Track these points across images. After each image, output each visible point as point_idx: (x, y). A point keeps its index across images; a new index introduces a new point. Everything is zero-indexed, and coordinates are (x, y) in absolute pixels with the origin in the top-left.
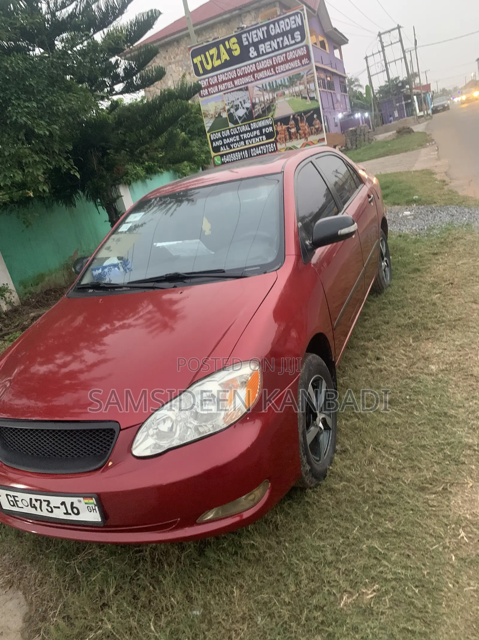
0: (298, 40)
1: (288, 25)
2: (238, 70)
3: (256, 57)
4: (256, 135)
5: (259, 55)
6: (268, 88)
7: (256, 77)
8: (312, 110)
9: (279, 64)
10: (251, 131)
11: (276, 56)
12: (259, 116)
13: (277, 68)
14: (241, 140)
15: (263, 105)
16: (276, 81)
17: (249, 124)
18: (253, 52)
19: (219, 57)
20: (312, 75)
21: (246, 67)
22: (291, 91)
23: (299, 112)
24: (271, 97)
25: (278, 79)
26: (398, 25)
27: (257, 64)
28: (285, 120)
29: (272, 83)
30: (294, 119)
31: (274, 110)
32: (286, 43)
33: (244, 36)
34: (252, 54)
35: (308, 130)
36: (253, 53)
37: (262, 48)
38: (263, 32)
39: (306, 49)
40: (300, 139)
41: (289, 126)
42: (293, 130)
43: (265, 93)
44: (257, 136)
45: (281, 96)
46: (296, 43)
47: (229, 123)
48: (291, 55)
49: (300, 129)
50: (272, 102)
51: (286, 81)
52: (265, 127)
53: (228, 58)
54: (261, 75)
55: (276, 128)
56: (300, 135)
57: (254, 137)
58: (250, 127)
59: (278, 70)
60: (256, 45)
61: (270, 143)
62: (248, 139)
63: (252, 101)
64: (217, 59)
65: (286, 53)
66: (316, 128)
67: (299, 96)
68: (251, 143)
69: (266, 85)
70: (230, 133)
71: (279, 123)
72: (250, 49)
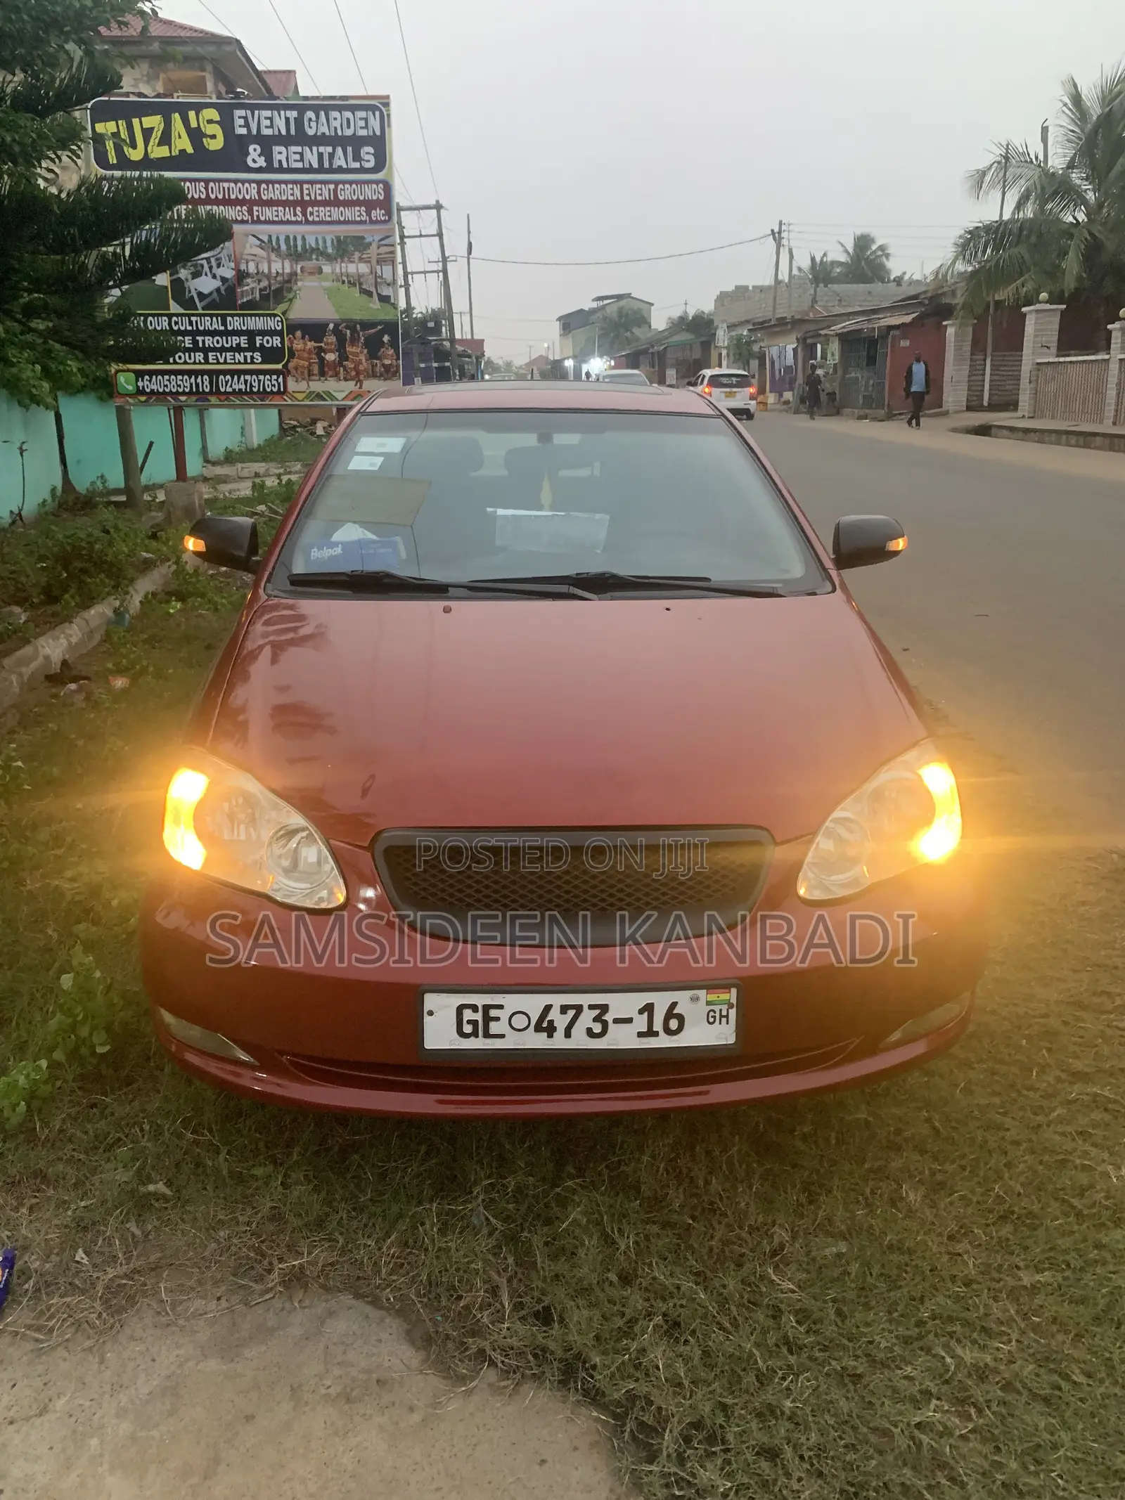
0: (367, 165)
1: (349, 127)
2: (212, 184)
3: (260, 170)
4: (238, 345)
5: (269, 169)
6: (283, 247)
7: (255, 213)
8: (380, 323)
9: (315, 203)
10: (227, 333)
11: (312, 183)
12: (250, 305)
13: (310, 209)
14: (195, 348)
15: (265, 283)
16: (304, 239)
17: (224, 317)
18: (254, 156)
19: (166, 139)
20: (390, 249)
21: (232, 185)
22: (338, 270)
23: (352, 320)
24: (288, 270)
25: (311, 235)
26: (438, 202)
27: (264, 186)
28: (314, 330)
29: (295, 238)
30: (336, 332)
31: (291, 300)
32: (340, 161)
33: (239, 113)
34: (254, 161)
35: (365, 365)
36: (257, 158)
37: (280, 154)
38: (287, 119)
39: (384, 190)
40: (346, 379)
41: (323, 345)
42: (331, 357)
43: (273, 256)
44: (238, 349)
45: (311, 273)
46: (362, 170)
47: (171, 302)
48: (347, 192)
49: (347, 359)
50: (289, 281)
51: (329, 243)
52: (263, 333)
53: (190, 150)
54: (269, 213)
55: (291, 342)
56: (345, 369)
57: (231, 349)
58: (224, 323)
59: (312, 214)
60: (267, 144)
61: (271, 372)
62: (214, 349)
63: (237, 265)
64: (159, 144)
65: (336, 183)
66: (383, 365)
67: (354, 285)
68: (222, 360)
69: (278, 239)
70: (170, 324)
71: (299, 333)
72: (251, 148)
